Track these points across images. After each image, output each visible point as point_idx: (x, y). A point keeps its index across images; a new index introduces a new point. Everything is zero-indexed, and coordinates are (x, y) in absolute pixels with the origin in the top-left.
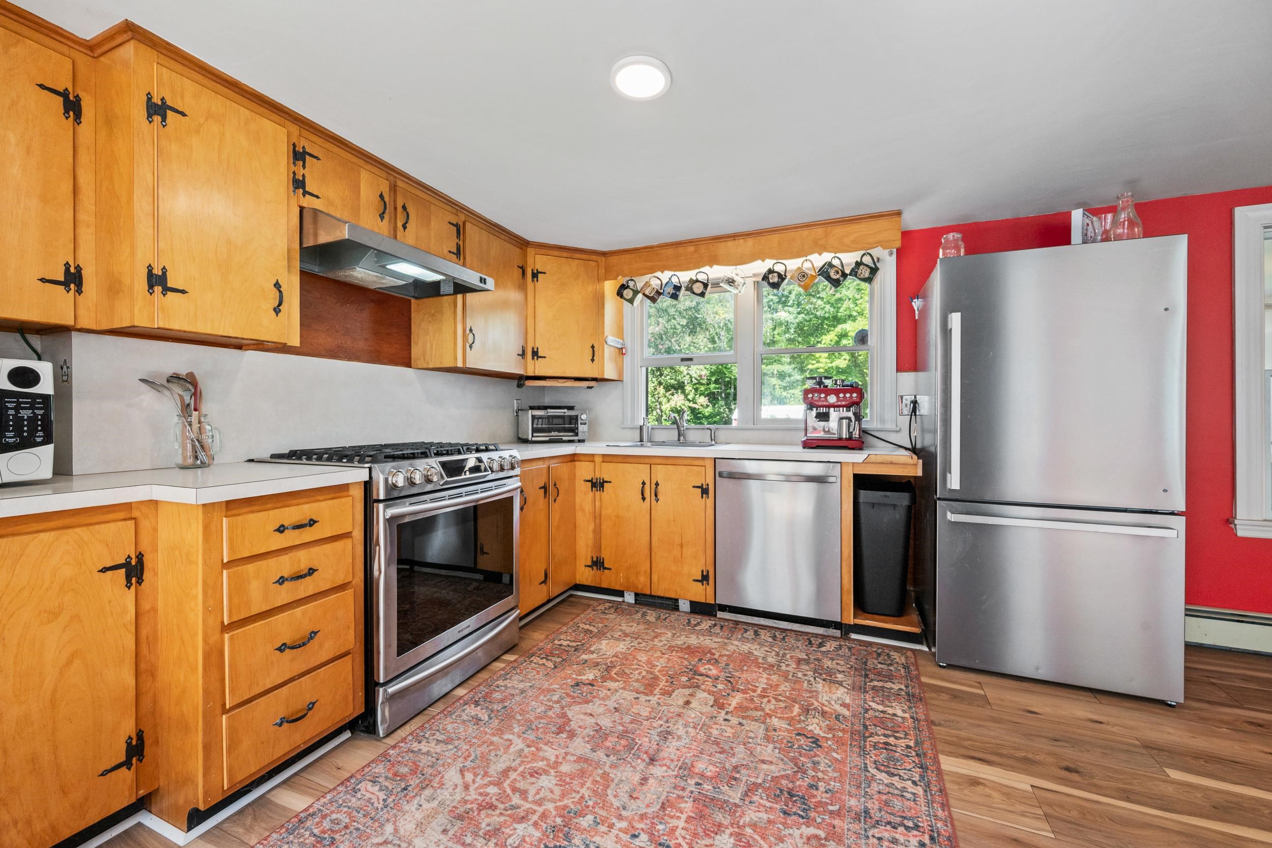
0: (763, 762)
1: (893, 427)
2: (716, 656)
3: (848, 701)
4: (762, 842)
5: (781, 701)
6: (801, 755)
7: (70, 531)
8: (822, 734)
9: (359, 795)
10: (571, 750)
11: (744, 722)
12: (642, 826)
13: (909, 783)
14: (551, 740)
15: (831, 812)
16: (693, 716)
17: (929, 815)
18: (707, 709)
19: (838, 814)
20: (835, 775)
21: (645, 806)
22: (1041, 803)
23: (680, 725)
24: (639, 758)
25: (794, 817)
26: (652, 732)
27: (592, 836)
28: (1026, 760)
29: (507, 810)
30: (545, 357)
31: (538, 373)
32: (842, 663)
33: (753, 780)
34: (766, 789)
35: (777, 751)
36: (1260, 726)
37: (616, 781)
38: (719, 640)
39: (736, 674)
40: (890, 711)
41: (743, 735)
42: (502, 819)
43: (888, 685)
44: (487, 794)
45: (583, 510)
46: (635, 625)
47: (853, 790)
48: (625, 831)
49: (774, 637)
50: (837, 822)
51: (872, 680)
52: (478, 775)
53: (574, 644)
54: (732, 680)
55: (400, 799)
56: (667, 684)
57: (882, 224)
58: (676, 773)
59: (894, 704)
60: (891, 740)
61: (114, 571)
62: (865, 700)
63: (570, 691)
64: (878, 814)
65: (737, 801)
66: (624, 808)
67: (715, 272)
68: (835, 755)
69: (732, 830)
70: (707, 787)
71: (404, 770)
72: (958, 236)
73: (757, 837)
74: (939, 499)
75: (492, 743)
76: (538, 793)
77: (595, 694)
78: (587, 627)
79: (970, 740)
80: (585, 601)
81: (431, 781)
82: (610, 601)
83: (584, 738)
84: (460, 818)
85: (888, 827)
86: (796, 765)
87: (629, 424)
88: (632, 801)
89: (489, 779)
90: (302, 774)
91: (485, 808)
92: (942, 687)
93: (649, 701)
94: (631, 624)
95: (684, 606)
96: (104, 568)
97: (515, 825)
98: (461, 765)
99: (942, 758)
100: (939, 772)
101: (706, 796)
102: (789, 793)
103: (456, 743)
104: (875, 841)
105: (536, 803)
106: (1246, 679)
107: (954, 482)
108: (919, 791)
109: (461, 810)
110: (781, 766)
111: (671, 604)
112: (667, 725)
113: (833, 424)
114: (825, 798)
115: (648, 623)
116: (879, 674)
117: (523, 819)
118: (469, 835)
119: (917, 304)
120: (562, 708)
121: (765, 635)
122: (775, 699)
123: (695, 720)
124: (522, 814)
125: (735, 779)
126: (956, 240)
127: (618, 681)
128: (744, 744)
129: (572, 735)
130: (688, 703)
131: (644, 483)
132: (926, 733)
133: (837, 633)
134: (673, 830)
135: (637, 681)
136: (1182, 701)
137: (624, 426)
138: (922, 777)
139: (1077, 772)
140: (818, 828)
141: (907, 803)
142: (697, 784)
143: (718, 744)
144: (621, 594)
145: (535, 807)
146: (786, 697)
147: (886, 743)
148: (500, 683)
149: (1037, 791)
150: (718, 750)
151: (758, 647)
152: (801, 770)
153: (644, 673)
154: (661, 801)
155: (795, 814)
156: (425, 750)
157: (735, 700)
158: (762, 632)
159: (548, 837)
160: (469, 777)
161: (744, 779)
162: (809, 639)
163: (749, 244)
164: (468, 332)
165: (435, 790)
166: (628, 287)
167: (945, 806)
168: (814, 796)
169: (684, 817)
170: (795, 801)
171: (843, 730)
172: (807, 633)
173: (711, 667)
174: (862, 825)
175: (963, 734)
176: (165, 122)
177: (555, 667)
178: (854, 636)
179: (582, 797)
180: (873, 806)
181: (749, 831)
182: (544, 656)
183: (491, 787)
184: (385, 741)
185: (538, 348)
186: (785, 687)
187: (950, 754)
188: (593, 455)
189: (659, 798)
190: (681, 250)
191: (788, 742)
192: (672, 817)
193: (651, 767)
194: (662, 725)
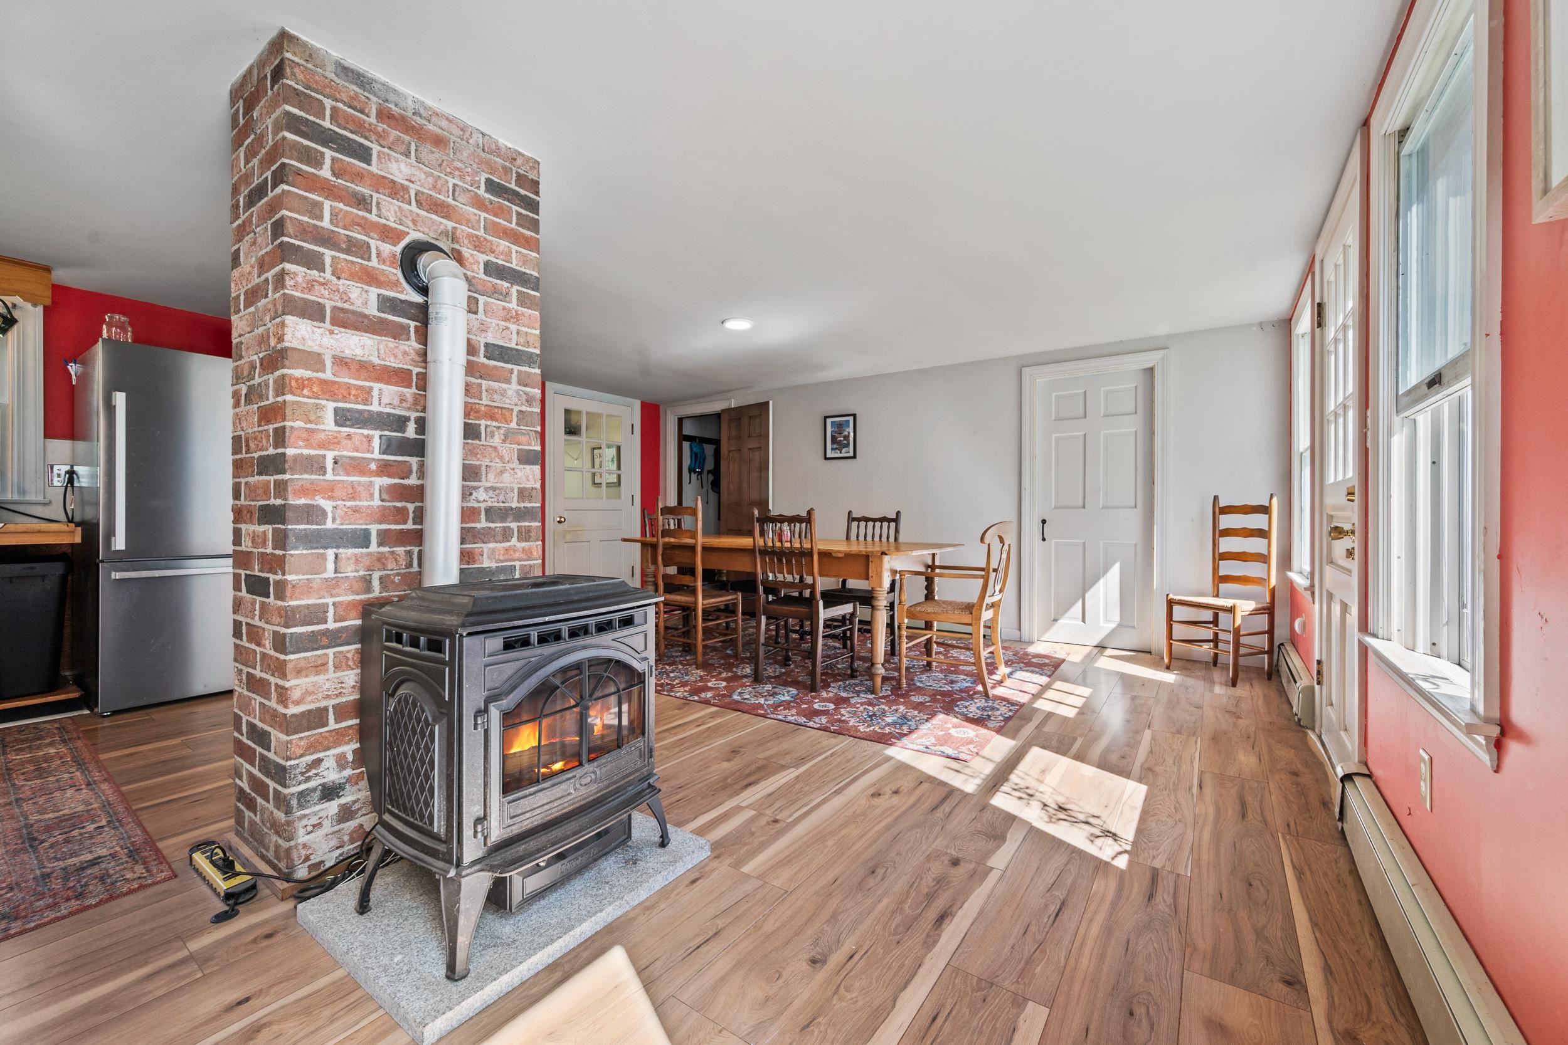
1: (40, 498)
72: (125, 319)
74: (102, 561)
107: (120, 542)
119: (73, 369)
126: (123, 323)
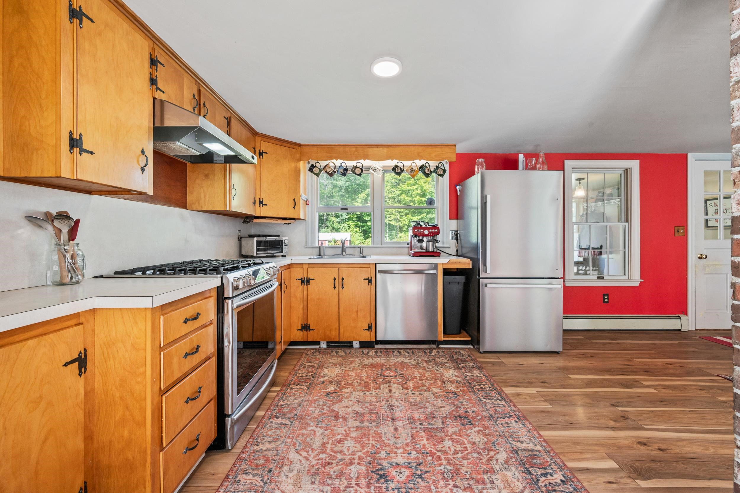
0: (441, 407)
2: (388, 366)
3: (457, 374)
4: (462, 439)
5: (430, 380)
6: (453, 401)
7: (46, 337)
8: (456, 390)
9: (242, 483)
10: (350, 426)
11: (421, 393)
12: (409, 448)
13: (498, 401)
14: (336, 424)
15: (479, 420)
16: (397, 395)
17: (512, 411)
18: (401, 391)
19: (481, 420)
20: (472, 405)
21: (404, 440)
22: (542, 396)
23: (394, 401)
24: (386, 420)
25: (467, 426)
26: (384, 407)
27: (391, 460)
28: (529, 382)
29: (339, 463)
30: (267, 205)
31: (262, 215)
32: (444, 359)
33: (442, 416)
34: (450, 418)
35: (443, 402)
36: (583, 355)
37: (383, 433)
38: (384, 358)
39: (403, 373)
40: (475, 375)
41: (425, 399)
42: (340, 467)
43: (467, 364)
44: (322, 459)
45: (296, 297)
46: (336, 359)
47: (481, 409)
48: (404, 453)
49: (408, 353)
50: (483, 423)
51: (460, 364)
52: (309, 451)
53: (310, 374)
54: (403, 376)
55: (272, 476)
56: (374, 384)
57: (448, 149)
58: (408, 422)
59: (474, 372)
60: (482, 386)
61: (72, 365)
62: (463, 372)
63: (327, 398)
64: (495, 415)
65: (441, 426)
66: (396, 444)
67: (366, 163)
68: (466, 397)
69: (448, 438)
70: (425, 424)
71: (261, 462)
72: (483, 160)
73: (459, 438)
74: (481, 278)
75: (303, 434)
76: (348, 450)
77: (341, 397)
78: (310, 364)
79: (508, 379)
80: (298, 351)
81: (283, 462)
82: (313, 349)
83: (352, 419)
84: (315, 474)
85: (502, 419)
86: (454, 405)
87: (309, 245)
88: (397, 440)
89: (317, 451)
90: (188, 485)
91: (326, 465)
92: (487, 361)
93: (372, 394)
94: (334, 358)
95: (356, 345)
96: (67, 363)
97: (350, 468)
98: (295, 450)
99: (503, 389)
100: (506, 394)
101: (428, 428)
102: (459, 417)
103: (282, 440)
104: (501, 426)
105: (352, 454)
106: (573, 339)
108: (503, 403)
109: (313, 470)
110: (449, 407)
111: (349, 345)
112: (388, 402)
113: (424, 244)
114: (473, 415)
115: (341, 356)
116: (461, 361)
117: (351, 464)
118: (328, 480)
119: (459, 188)
120: (329, 407)
121: (403, 353)
122: (428, 380)
123: (400, 397)
124: (348, 462)
125: (435, 417)
126: (482, 162)
127: (349, 388)
128: (428, 402)
129: (345, 419)
130: (390, 390)
131: (335, 279)
132: (492, 381)
133: (434, 346)
134: (424, 446)
135: (358, 385)
136: (562, 350)
137: (307, 246)
138: (501, 397)
139: (546, 383)
140: (479, 427)
141: (502, 408)
142: (420, 424)
143: (417, 405)
144: (318, 343)
145: (353, 457)
146: (431, 378)
147: (481, 388)
148: (281, 403)
149: (538, 393)
150: (419, 407)
151: (404, 358)
152: (457, 407)
153: (359, 381)
154: (410, 436)
155: (467, 424)
156: (265, 448)
157: (411, 384)
158: (401, 351)
159: (370, 467)
160: (304, 454)
161: (438, 416)
162: (424, 351)
163: (385, 150)
164: (232, 188)
165: (290, 466)
166: (315, 166)
167: (515, 406)
168: (469, 415)
169: (425, 439)
170: (464, 419)
171: (463, 387)
172: (421, 349)
173: (390, 372)
174: (493, 421)
175: (505, 378)
176: (82, 24)
177: (308, 388)
178: (442, 346)
179: (373, 445)
180: (492, 413)
181: (454, 436)
182: (296, 384)
183: (321, 455)
184: (232, 451)
185: (263, 199)
186: (428, 374)
187: (505, 386)
188: (302, 264)
189: (408, 435)
190: (347, 149)
191: (445, 397)
192: (420, 441)
193: (395, 423)
194: (386, 403)
